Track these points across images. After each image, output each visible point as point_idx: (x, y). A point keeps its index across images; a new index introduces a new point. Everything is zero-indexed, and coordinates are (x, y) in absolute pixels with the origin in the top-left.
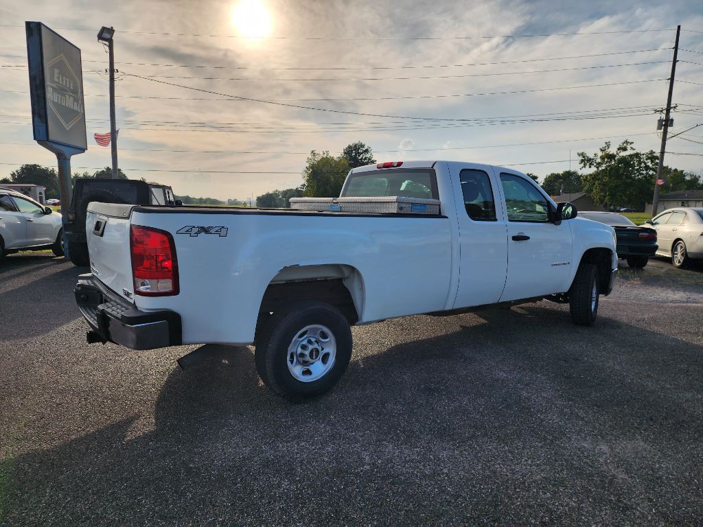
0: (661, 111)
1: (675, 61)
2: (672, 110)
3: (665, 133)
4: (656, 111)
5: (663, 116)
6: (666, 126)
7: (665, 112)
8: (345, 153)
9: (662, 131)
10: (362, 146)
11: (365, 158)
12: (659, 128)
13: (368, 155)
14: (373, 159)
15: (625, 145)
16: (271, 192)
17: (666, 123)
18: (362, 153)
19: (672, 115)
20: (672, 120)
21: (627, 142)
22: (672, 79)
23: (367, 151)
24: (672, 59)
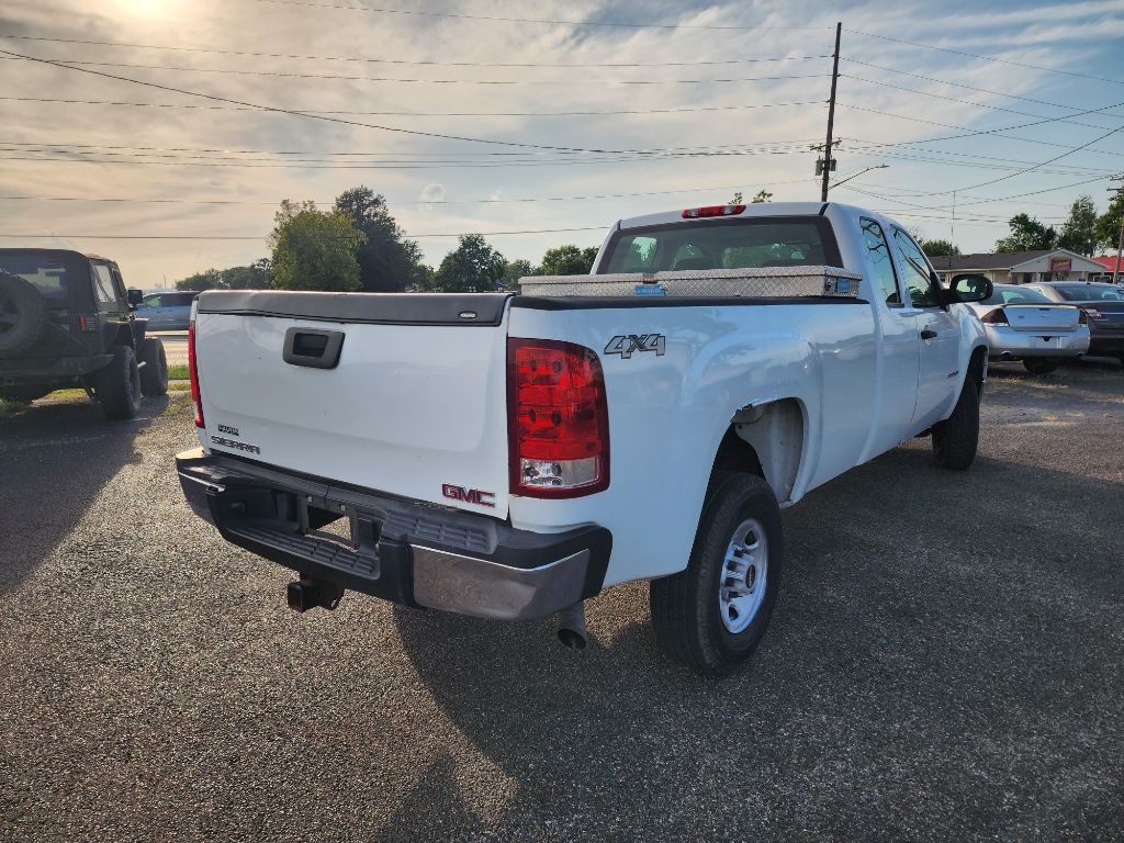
0: (819, 148)
1: (835, 75)
2: (833, 147)
3: (826, 179)
4: (813, 148)
5: (823, 155)
6: (826, 170)
7: (824, 149)
8: (339, 205)
9: (822, 176)
10: (369, 194)
11: (376, 215)
12: (818, 173)
13: (380, 210)
14: (388, 216)
15: (761, 197)
16: (202, 273)
17: (826, 166)
18: (368, 206)
19: (835, 154)
20: (834, 161)
21: (763, 194)
22: (832, 101)
23: (376, 202)
24: (832, 73)
